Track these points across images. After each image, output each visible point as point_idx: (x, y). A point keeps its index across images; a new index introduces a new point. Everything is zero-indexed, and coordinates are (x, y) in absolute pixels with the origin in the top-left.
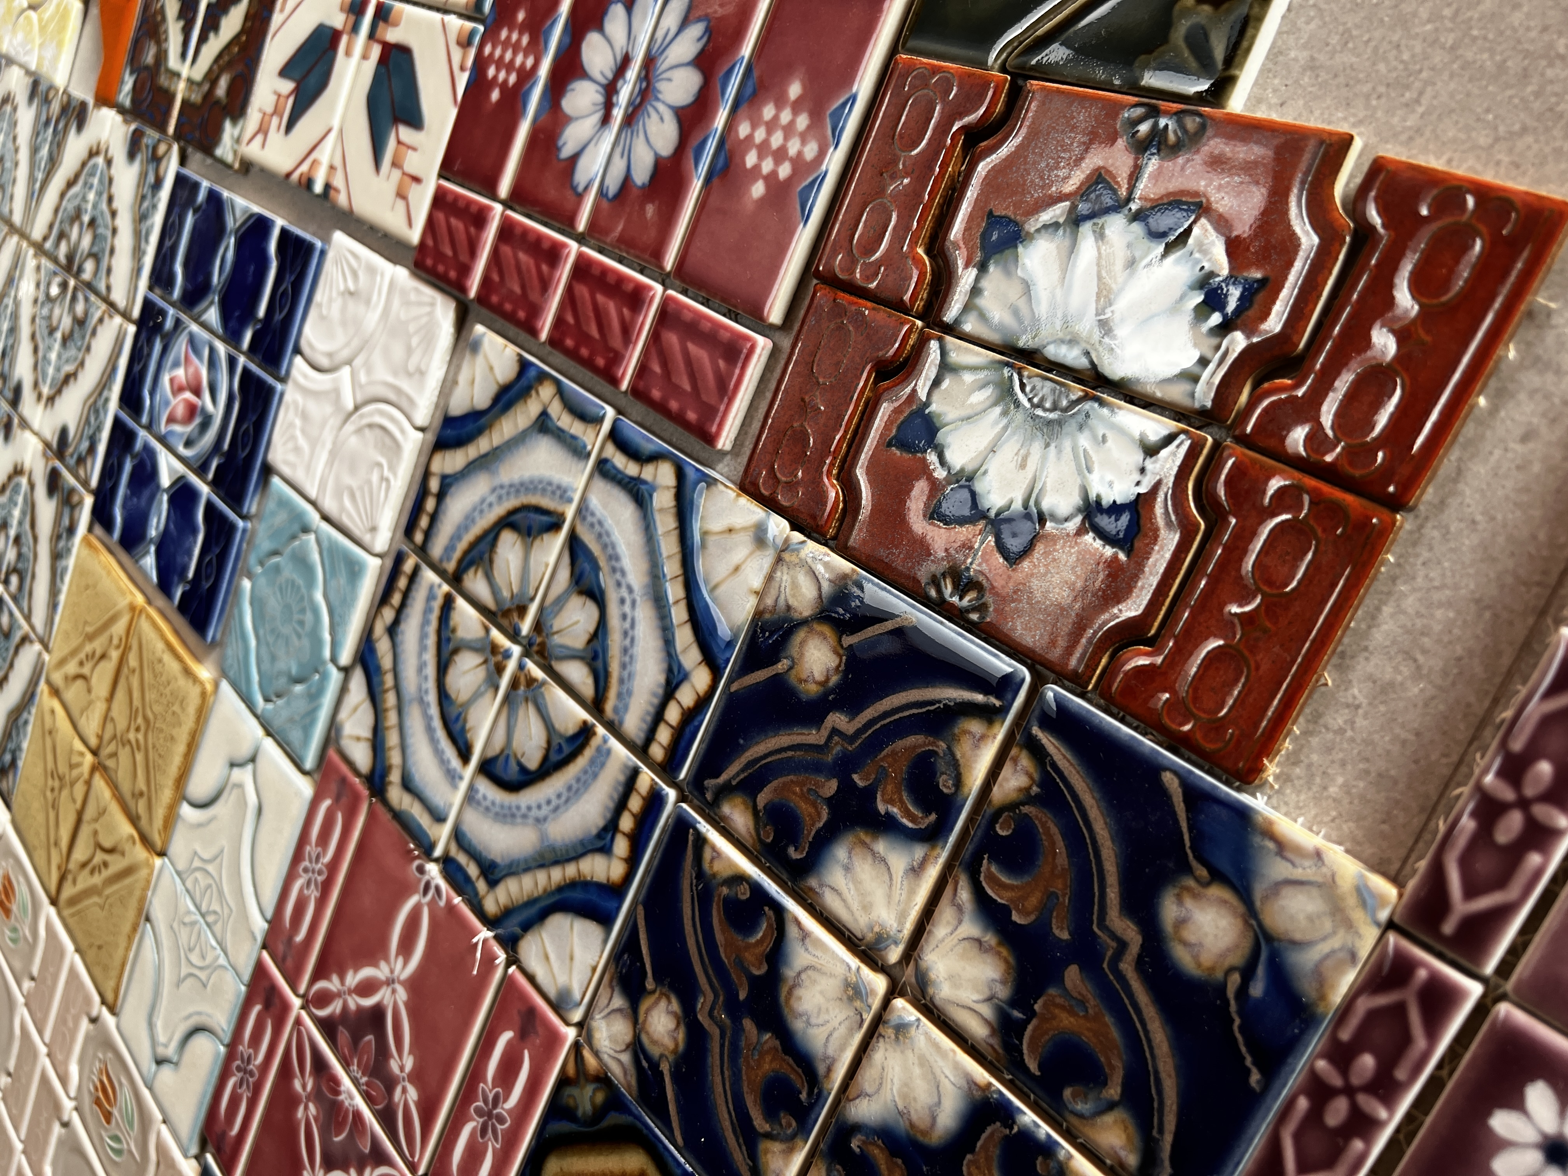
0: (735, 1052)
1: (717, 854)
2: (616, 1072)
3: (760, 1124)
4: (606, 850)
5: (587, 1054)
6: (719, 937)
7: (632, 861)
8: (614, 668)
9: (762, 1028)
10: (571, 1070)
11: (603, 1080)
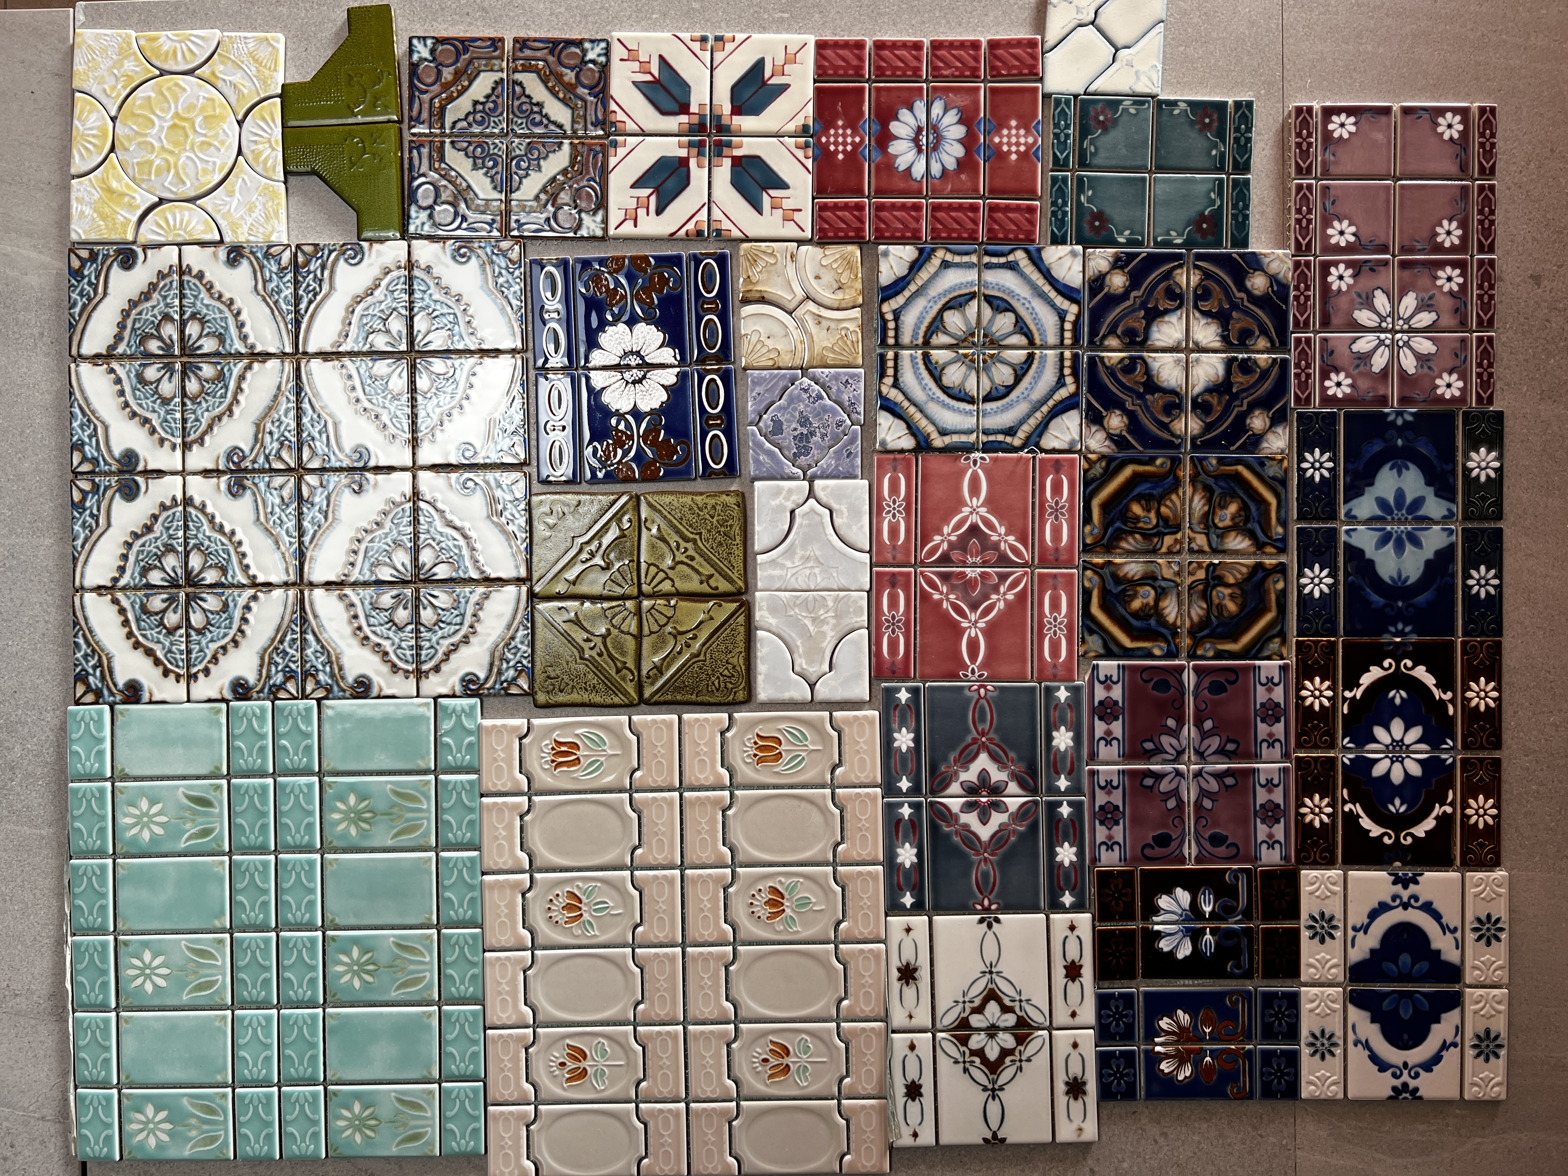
0: (1147, 407)
1: (1110, 358)
2: (1105, 450)
3: (1166, 420)
4: (1064, 385)
5: (1090, 456)
6: (1124, 380)
7: (1077, 381)
8: (1033, 327)
9: (1153, 394)
10: (1086, 466)
11: (1103, 457)
